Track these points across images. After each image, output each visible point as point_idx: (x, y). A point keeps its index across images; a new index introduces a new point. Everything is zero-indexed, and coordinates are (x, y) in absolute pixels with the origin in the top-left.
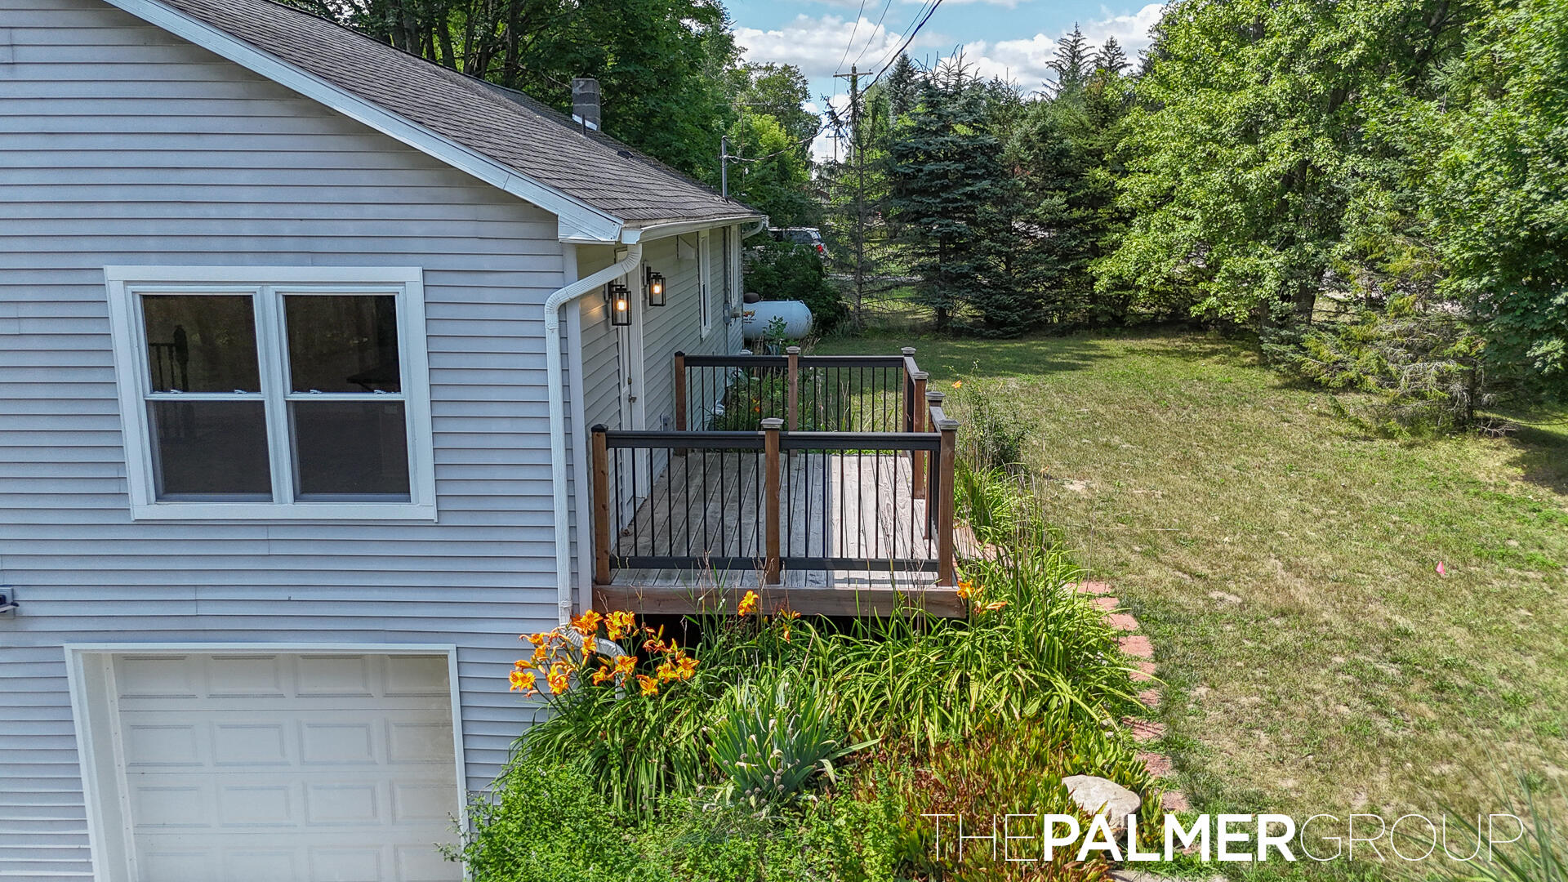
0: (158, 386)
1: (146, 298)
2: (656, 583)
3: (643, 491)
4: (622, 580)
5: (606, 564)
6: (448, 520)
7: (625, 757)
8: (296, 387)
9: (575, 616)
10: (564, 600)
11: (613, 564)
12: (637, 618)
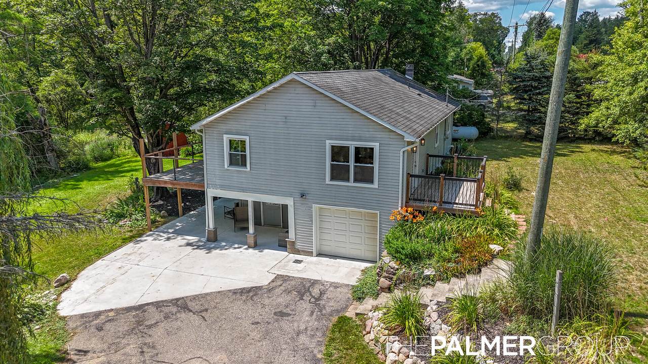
0: (332, 161)
1: (332, 146)
2: (418, 204)
3: (416, 186)
4: (411, 203)
5: (408, 200)
6: (379, 188)
7: (410, 233)
8: (355, 163)
9: (402, 208)
10: (400, 205)
11: (410, 199)
12: (413, 210)
